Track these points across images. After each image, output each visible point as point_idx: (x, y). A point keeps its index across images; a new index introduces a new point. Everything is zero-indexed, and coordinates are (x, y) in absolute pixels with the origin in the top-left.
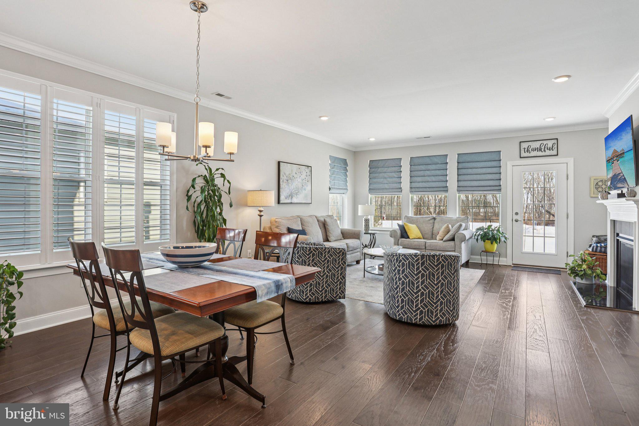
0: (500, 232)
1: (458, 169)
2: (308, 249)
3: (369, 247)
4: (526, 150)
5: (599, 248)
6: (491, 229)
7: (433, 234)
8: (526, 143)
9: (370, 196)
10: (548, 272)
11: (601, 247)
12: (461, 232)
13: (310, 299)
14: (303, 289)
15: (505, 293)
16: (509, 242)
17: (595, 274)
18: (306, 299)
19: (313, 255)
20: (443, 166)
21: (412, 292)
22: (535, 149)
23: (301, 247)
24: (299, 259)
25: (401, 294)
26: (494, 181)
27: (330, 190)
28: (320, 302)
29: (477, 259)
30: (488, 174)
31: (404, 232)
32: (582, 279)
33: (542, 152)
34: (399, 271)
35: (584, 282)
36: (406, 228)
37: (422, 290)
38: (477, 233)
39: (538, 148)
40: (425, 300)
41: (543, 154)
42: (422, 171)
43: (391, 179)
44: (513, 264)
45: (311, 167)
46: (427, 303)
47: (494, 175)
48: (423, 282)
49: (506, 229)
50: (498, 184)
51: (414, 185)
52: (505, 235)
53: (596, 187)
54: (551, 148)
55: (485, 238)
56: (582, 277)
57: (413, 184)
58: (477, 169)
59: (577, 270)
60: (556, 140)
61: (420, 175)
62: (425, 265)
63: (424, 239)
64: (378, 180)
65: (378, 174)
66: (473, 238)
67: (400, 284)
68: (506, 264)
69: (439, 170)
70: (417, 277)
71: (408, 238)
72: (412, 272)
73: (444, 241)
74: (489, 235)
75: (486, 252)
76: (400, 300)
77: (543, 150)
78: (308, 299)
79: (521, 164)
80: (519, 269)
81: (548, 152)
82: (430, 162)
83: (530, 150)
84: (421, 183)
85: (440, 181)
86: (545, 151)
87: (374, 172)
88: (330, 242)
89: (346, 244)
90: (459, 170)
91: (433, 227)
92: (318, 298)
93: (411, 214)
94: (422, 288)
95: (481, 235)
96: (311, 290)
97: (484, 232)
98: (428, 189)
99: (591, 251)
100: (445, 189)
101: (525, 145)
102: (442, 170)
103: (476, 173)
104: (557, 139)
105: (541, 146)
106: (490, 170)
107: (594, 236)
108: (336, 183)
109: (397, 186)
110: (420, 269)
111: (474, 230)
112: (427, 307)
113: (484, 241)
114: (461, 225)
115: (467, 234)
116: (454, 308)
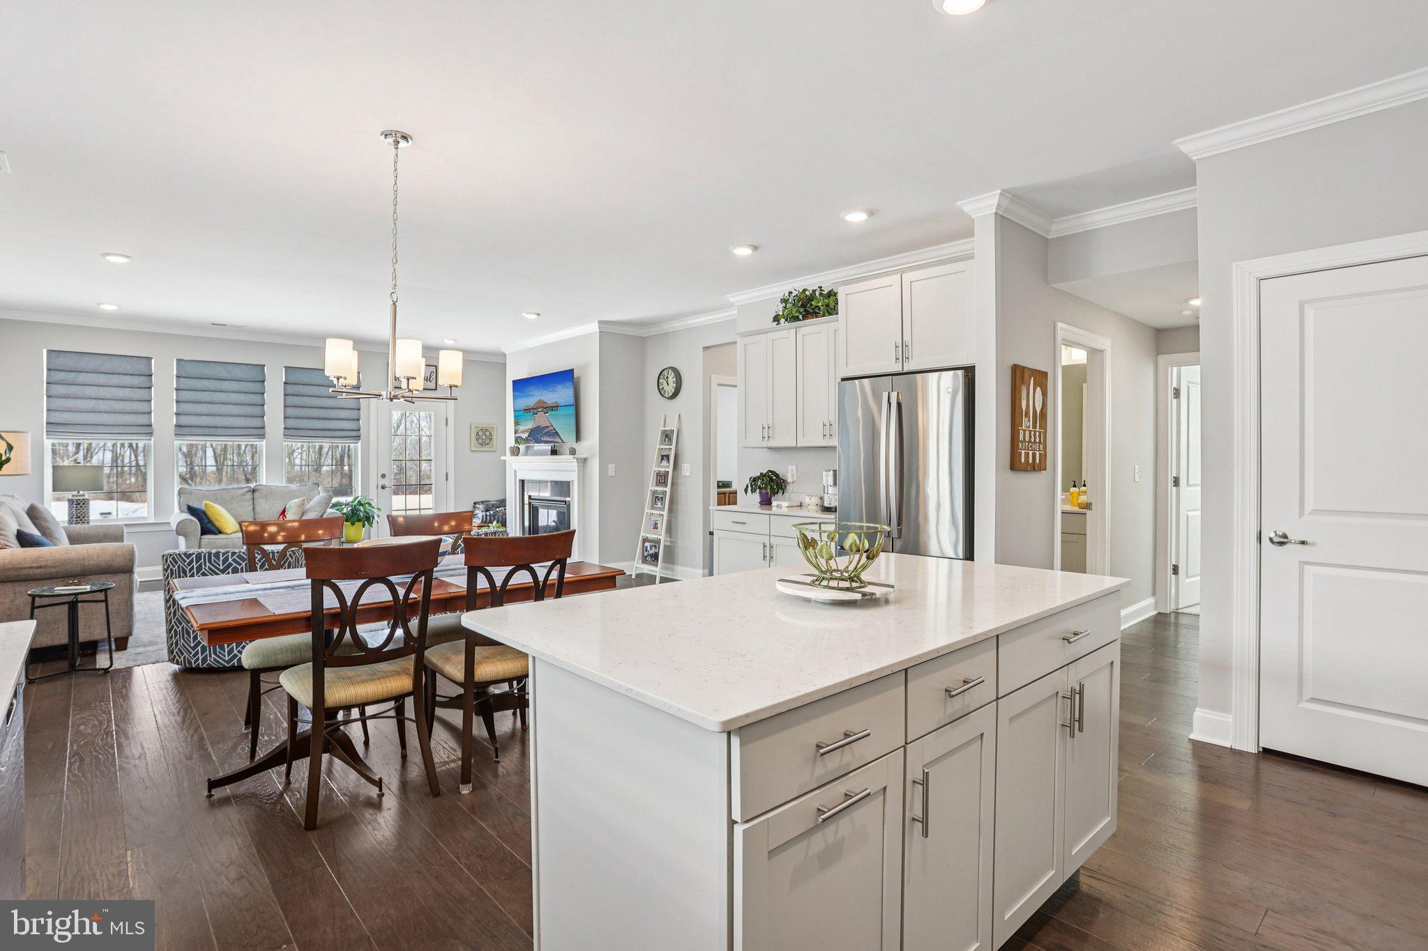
60: (434, 367)
92: (190, 662)
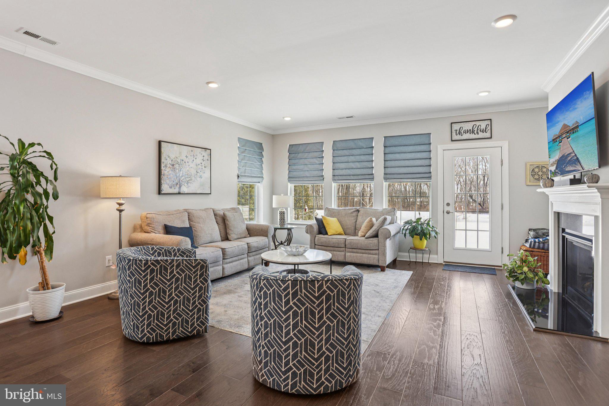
0: (430, 226)
1: (384, 154)
2: (143, 262)
3: (286, 244)
4: (458, 132)
5: (537, 244)
6: (420, 223)
7: (355, 229)
8: (458, 124)
9: (290, 185)
10: (483, 272)
11: (539, 242)
12: (385, 227)
13: (148, 338)
14: (138, 322)
15: (434, 309)
16: (440, 237)
17: (537, 278)
18: (142, 337)
19: (152, 271)
20: (369, 151)
21: (279, 341)
22: (467, 132)
23: (133, 260)
24: (131, 278)
25: (263, 343)
26: (423, 167)
27: (238, 178)
28: (164, 341)
29: (405, 257)
30: (417, 159)
31: (321, 227)
32: (522, 284)
33: (475, 134)
34: (260, 304)
35: (524, 287)
36: (324, 222)
37: (295, 339)
38: (405, 227)
39: (470, 130)
40: (299, 354)
41: (476, 136)
42: (346, 157)
43: (312, 165)
44: (444, 262)
45: (211, 150)
46: (303, 360)
47: (423, 160)
48: (295, 326)
49: (437, 222)
50: (428, 171)
51: (337, 172)
52: (436, 229)
53: (532, 174)
54: (484, 130)
55: (414, 233)
56: (522, 281)
57: (335, 171)
58: (405, 154)
59: (517, 273)
61: (344, 161)
62: (299, 296)
63: (345, 235)
64: (298, 167)
65: (298, 160)
66: (401, 232)
67: (262, 326)
68: (437, 262)
69: (364, 155)
70: (286, 316)
71: (327, 234)
72: (279, 308)
73: (366, 238)
74: (418, 230)
75: (415, 249)
76: (263, 351)
77: (475, 132)
78: (145, 338)
79: (452, 148)
80: (451, 268)
81: (481, 135)
82: (354, 146)
83: (462, 132)
84: (344, 170)
85: (365, 167)
86: (478, 133)
87: (293, 157)
88: (230, 240)
89: (247, 243)
90: (386, 155)
91: (356, 221)
93: (334, 205)
94: (295, 334)
95: (409, 229)
96: (149, 325)
97: (413, 226)
98: (352, 177)
99: (528, 247)
100: (371, 177)
101: (456, 127)
102: (367, 155)
103: (404, 159)
104: (491, 120)
105: (474, 128)
106: (419, 155)
107: (531, 229)
108: (247, 171)
109: (318, 173)
110: (291, 303)
111: (402, 224)
112: (303, 366)
113: (413, 237)
114: (385, 219)
115: (392, 229)
116: (350, 364)
